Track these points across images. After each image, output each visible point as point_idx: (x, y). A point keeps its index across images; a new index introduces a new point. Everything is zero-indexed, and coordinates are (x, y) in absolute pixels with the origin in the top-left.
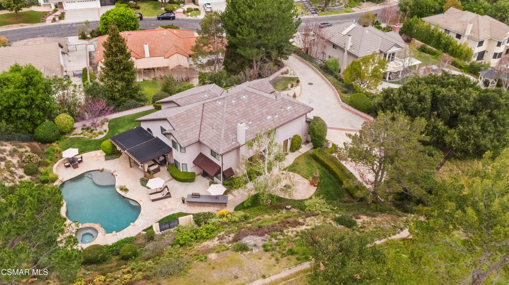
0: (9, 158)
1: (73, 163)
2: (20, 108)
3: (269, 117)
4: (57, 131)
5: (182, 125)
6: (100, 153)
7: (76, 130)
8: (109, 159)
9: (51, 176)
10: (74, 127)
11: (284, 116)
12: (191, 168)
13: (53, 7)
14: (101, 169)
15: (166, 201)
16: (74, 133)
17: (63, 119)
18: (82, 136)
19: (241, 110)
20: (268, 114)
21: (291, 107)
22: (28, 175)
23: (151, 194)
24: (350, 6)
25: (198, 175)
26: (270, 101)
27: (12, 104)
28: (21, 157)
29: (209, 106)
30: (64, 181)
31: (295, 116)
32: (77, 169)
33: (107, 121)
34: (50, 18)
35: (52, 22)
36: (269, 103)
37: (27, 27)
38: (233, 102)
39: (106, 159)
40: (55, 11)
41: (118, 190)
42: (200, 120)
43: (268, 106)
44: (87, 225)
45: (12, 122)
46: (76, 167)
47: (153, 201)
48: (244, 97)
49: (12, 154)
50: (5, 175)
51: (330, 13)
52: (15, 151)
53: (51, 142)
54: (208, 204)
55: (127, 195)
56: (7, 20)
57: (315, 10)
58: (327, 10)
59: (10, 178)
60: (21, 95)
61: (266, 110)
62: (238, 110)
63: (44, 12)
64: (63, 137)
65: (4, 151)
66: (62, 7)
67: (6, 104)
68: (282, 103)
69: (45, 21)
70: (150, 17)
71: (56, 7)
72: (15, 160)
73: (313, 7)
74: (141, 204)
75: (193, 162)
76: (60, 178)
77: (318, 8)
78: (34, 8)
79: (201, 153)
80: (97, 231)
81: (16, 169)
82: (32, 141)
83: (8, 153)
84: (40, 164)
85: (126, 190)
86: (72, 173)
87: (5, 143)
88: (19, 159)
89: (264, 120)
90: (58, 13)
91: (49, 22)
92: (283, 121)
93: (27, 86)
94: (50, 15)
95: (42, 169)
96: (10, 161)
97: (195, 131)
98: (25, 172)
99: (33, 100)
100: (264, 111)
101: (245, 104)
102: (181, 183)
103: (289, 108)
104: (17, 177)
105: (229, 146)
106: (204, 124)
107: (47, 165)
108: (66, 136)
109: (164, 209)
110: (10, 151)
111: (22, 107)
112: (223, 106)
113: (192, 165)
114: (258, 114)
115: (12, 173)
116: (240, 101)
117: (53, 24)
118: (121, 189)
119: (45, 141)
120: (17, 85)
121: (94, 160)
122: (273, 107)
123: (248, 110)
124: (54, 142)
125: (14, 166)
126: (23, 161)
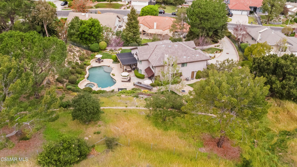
0: (75, 53)
1: (99, 60)
2: (86, 34)
3: (185, 57)
4: (99, 48)
5: (143, 51)
6: (112, 60)
7: (107, 50)
8: (114, 63)
9: (88, 63)
10: (106, 49)
11: (193, 58)
12: (143, 73)
13: (127, 3)
14: (109, 65)
15: (127, 83)
16: (106, 51)
17: (103, 44)
18: (108, 53)
19: (172, 51)
20: (185, 55)
21: (199, 55)
22: (80, 60)
23: (123, 79)
24: (285, 24)
25: (147, 77)
26: (189, 50)
27: (83, 32)
28: (80, 53)
29: (158, 46)
30: (92, 66)
31: (199, 60)
32: (99, 64)
33: (121, 49)
34: (124, 7)
35: (124, 9)
36: (188, 51)
37: (112, 10)
38: (170, 46)
39: (113, 63)
40: (127, 5)
41: (111, 75)
42: (152, 52)
43: (187, 52)
44: (92, 83)
45: (82, 40)
46: (100, 62)
47: (122, 81)
48: (176, 46)
49: (77, 52)
50: (71, 57)
51: (271, 25)
52: (79, 51)
53: (95, 52)
54: (143, 88)
55: (114, 77)
56: (106, 6)
57: (261, 23)
58: (269, 23)
59: (73, 59)
60: (88, 29)
61: (184, 54)
62: (170, 50)
63: (122, 5)
64: (101, 51)
65: (75, 49)
66: (131, 3)
67: (81, 31)
68: (195, 52)
69: (121, 8)
70: (169, 13)
71: (128, 3)
72: (77, 54)
73: (261, 21)
74: (117, 81)
75: (145, 70)
76: (91, 65)
77: (264, 22)
78: (119, 3)
79: (149, 67)
80: (94, 85)
81: (77, 57)
82: (88, 50)
83: (76, 51)
84: (87, 58)
85: (114, 75)
86: (97, 64)
87: (77, 47)
88: (79, 54)
89: (182, 57)
90: (128, 6)
91: (122, 9)
92: (191, 60)
93: (92, 26)
94: (124, 6)
95: (86, 60)
96: (76, 54)
97: (148, 55)
98: (79, 59)
99: (92, 32)
100: (183, 54)
101: (175, 48)
102: (137, 78)
103: (197, 55)
104: (75, 60)
105: (159, 64)
106: (153, 53)
107: (89, 59)
108: (102, 51)
109: (125, 85)
110: (77, 50)
111: (87, 34)
112: (164, 47)
113: (144, 71)
114: (180, 54)
115: (74, 58)
116: (173, 47)
117: (124, 10)
118: (112, 75)
119: (93, 51)
120: (88, 25)
121: (108, 62)
122: (189, 53)
123: (175, 51)
124: (96, 52)
125: (76, 56)
126: (80, 55)
